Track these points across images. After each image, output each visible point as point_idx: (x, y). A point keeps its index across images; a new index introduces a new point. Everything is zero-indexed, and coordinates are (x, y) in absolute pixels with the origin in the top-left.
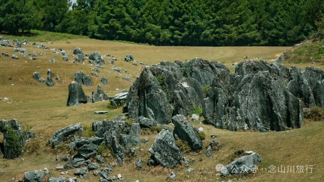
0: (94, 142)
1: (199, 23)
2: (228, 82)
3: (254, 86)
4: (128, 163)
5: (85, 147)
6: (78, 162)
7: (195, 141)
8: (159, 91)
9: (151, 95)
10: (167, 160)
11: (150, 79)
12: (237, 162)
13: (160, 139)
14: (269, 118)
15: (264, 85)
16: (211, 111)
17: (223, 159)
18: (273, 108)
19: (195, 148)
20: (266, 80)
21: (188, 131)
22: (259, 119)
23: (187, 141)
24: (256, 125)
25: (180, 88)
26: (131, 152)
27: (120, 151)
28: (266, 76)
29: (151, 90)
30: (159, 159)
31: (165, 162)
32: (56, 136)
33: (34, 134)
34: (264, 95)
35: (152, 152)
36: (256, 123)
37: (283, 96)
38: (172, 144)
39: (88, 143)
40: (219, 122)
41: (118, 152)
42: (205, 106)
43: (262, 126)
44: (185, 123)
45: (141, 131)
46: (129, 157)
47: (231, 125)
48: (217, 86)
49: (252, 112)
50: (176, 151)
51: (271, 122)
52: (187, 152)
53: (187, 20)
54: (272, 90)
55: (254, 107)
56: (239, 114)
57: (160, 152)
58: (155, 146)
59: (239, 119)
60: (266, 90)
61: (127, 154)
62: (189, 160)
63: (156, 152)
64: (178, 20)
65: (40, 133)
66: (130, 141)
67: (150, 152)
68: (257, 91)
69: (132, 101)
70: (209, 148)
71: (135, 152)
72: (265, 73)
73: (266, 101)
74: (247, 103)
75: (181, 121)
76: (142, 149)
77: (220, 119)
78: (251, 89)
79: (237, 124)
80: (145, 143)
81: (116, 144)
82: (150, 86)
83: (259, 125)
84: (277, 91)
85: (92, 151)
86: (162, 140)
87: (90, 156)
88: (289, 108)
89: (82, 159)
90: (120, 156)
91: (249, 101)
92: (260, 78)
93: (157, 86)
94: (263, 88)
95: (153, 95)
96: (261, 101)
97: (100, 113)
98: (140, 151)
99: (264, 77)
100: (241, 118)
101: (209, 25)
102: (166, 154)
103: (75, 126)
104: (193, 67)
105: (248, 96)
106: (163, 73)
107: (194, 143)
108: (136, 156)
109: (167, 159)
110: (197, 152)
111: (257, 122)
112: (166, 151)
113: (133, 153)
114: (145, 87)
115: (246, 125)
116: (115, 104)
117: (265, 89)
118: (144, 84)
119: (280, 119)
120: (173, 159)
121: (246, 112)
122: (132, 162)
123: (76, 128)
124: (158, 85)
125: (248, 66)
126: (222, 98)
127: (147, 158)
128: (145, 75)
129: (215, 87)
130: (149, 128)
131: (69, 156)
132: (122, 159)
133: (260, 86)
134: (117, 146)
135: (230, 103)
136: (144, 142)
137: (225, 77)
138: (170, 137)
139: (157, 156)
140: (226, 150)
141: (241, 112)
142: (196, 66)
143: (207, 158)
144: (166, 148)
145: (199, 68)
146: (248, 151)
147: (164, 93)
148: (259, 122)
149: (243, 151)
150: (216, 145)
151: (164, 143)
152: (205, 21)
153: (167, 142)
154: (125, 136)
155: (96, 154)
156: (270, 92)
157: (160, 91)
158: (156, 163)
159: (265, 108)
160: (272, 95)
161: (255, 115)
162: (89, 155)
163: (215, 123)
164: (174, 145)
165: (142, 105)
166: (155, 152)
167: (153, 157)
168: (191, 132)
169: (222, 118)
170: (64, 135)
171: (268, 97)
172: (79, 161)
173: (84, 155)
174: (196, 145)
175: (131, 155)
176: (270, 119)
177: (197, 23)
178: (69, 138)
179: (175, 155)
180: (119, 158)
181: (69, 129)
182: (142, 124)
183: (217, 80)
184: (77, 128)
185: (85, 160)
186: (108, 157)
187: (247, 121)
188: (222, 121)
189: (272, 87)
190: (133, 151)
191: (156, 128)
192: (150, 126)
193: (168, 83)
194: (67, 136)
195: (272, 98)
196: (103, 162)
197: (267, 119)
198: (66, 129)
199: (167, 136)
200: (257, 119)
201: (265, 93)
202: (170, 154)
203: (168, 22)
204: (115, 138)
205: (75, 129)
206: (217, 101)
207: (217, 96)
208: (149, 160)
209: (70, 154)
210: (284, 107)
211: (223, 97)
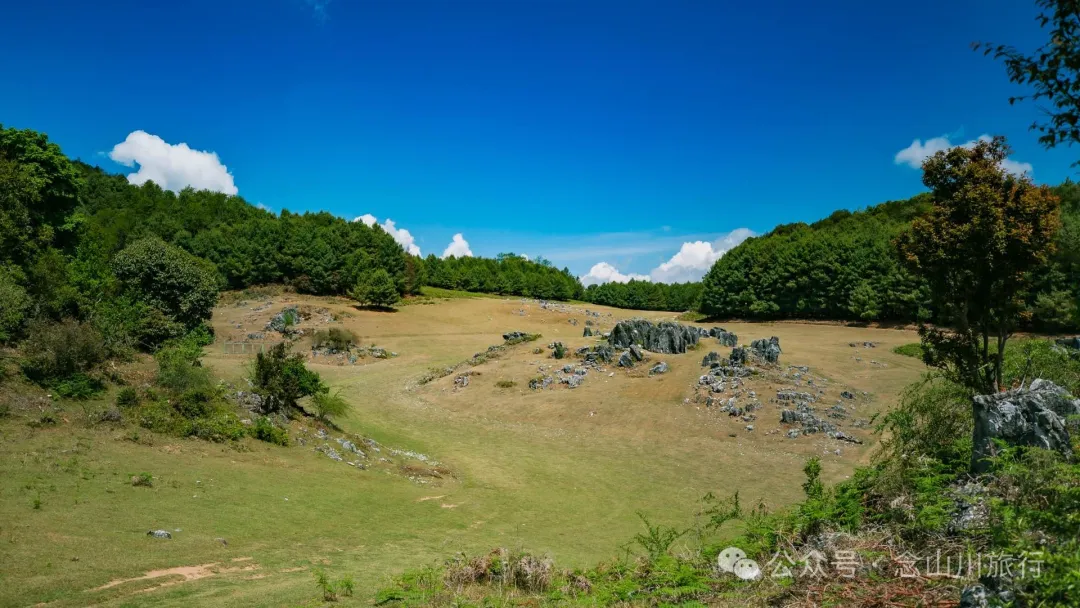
0: (595, 354)
3: (666, 334)
4: (608, 365)
9: (621, 335)
10: (626, 364)
13: (624, 355)
14: (672, 348)
18: (674, 344)
22: (668, 349)
23: (636, 357)
31: (624, 365)
37: (679, 339)
39: (592, 355)
43: (669, 352)
45: (616, 351)
49: (665, 345)
50: (631, 361)
54: (674, 336)
58: (621, 358)
62: (633, 365)
66: (610, 355)
71: (612, 360)
76: (614, 359)
79: (658, 350)
84: (676, 337)
87: (593, 360)
88: (681, 344)
90: (606, 361)
91: (664, 340)
93: (623, 331)
107: (638, 357)
110: (638, 362)
120: (628, 364)
121: (662, 345)
122: (610, 364)
127: (616, 363)
130: (619, 349)
131: (583, 360)
132: (606, 363)
134: (607, 356)
136: (616, 355)
139: (621, 362)
141: (660, 345)
143: (642, 365)
149: (660, 362)
151: (625, 357)
153: (627, 357)
154: (608, 353)
155: (595, 359)
157: (625, 333)
158: (621, 365)
167: (619, 362)
168: (637, 353)
170: (582, 350)
171: (672, 339)
172: (588, 362)
173: (591, 359)
175: (610, 361)
178: (584, 352)
182: (616, 348)
185: (590, 362)
186: (600, 361)
187: (662, 349)
188: (651, 348)
191: (623, 350)
193: (628, 330)
195: (674, 339)
196: (598, 364)
197: (670, 349)
199: (627, 354)
202: (627, 361)
204: (605, 353)
205: (587, 348)
210: (679, 343)
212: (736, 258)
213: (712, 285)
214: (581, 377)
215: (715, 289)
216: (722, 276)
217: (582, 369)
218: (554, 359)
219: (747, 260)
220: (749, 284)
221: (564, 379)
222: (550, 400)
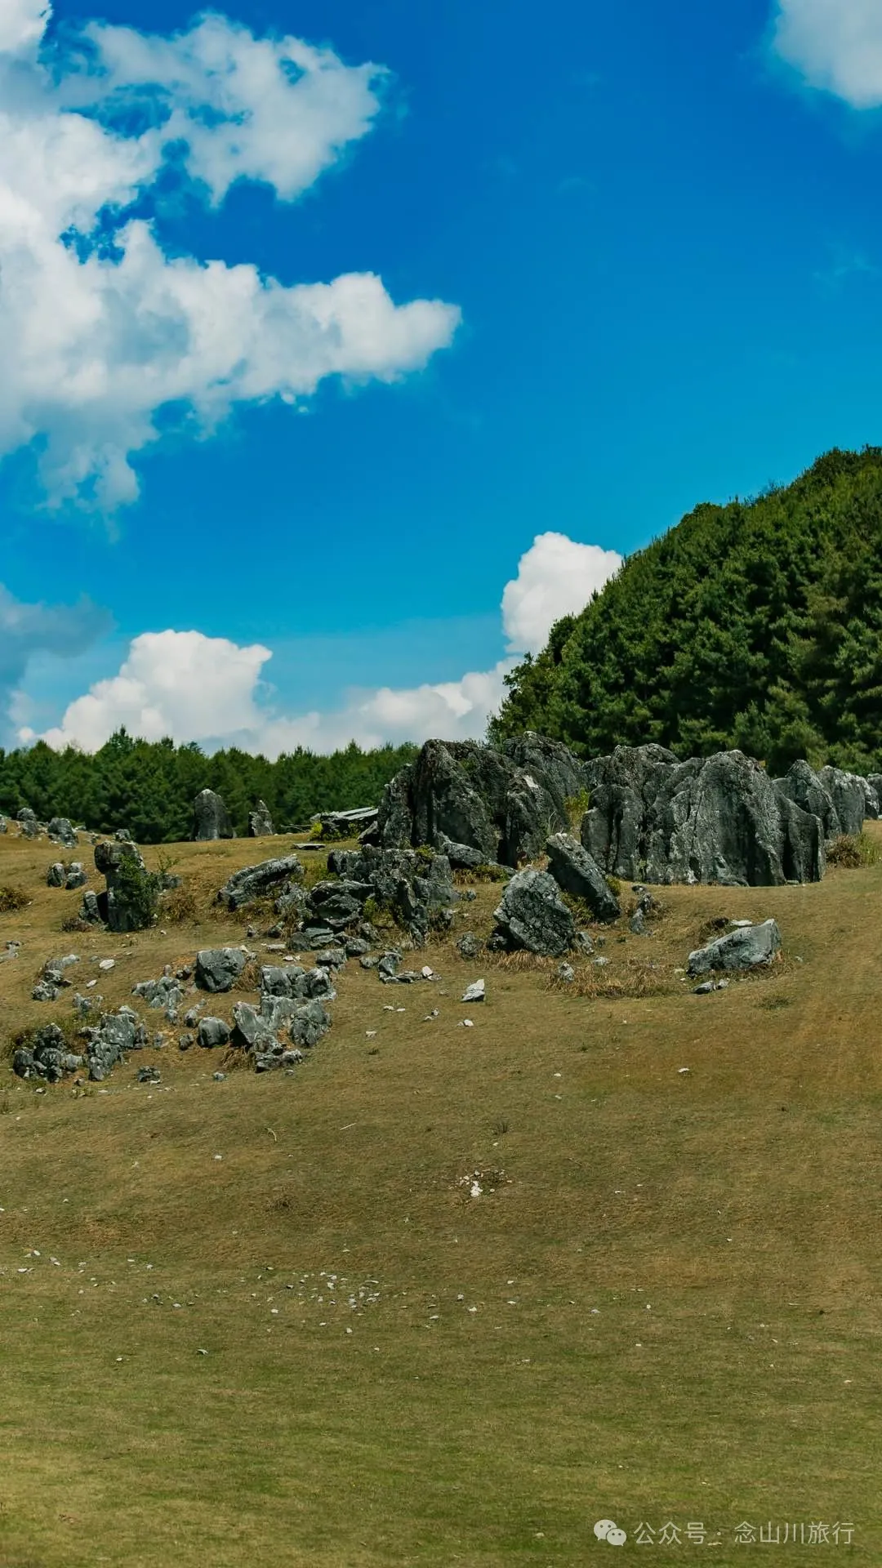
0: (354, 893)
1: (156, 821)
2: (640, 775)
3: (707, 783)
4: (437, 944)
5: (335, 902)
6: (317, 935)
7: (605, 896)
8: (468, 794)
9: (449, 804)
10: (540, 938)
11: (446, 765)
12: (731, 941)
13: (522, 889)
14: (743, 857)
15: (732, 782)
16: (603, 840)
17: (677, 937)
18: (757, 835)
19: (604, 912)
20: (737, 769)
21: (588, 873)
22: (723, 861)
23: (585, 896)
24: (714, 873)
25: (521, 786)
26: (444, 920)
27: (418, 916)
28: (737, 762)
29: (449, 790)
30: (521, 935)
31: (536, 942)
32: (236, 885)
33: (175, 880)
34: (731, 804)
35: (503, 918)
36: (715, 869)
37: (775, 808)
38: (553, 900)
39: (342, 894)
40: (625, 866)
41: (414, 918)
42: (588, 827)
43: (729, 876)
44: (578, 854)
45: (454, 875)
46: (439, 930)
47: (654, 874)
48: (617, 783)
49: (705, 844)
50: (565, 916)
51: (747, 868)
52: (583, 922)
53: (135, 813)
54: (750, 793)
55: (711, 832)
56: (676, 847)
57: (521, 918)
58: (510, 904)
59: (675, 858)
60: (738, 794)
61: (433, 923)
62: (591, 940)
63: (513, 918)
64: (117, 812)
65: (188, 878)
66: (436, 895)
67: (496, 917)
68: (716, 796)
69: (393, 817)
70: (639, 913)
71: (453, 920)
72: (734, 754)
73: (737, 820)
74: (696, 822)
75: (569, 849)
76: (465, 915)
77: (627, 858)
78: (701, 791)
79: (670, 870)
80: (470, 900)
81: (410, 898)
82: (449, 781)
83: (721, 872)
84: (762, 797)
85: (347, 912)
86: (527, 891)
87: (346, 925)
88: (791, 835)
89: (328, 930)
90: (418, 927)
91: (699, 818)
92: (722, 765)
93: (463, 782)
94: (729, 790)
95: (453, 802)
96: (724, 819)
97: (307, 848)
98: (463, 917)
99: (733, 763)
100: (679, 856)
101: (175, 824)
102: (538, 924)
103: (284, 861)
104: (527, 751)
105: (696, 806)
106: (470, 755)
107: (601, 899)
108: (454, 929)
109: (541, 936)
110: (609, 924)
111: (718, 867)
112: (538, 917)
113: (449, 921)
114: (432, 783)
115: (691, 873)
116: (337, 830)
117: (735, 790)
118: (431, 777)
119: (774, 860)
120: (556, 935)
121: (692, 844)
122: (446, 942)
123: (287, 864)
124: (467, 780)
125: (650, 754)
126: (632, 810)
127: (483, 935)
128: (432, 756)
129: (614, 785)
130: (470, 868)
131: (283, 927)
132: (423, 933)
133: (723, 783)
134: (413, 903)
135: (646, 823)
136: (469, 898)
137: (633, 763)
138: (547, 884)
139: (516, 928)
140: (681, 918)
141: (680, 842)
142: (532, 748)
143: (635, 937)
144: (537, 910)
145: (539, 754)
146: (739, 920)
147: (479, 799)
148: (721, 866)
149: (727, 921)
150: (654, 906)
151: (532, 896)
152: (169, 817)
153: (541, 895)
154: (423, 882)
155: (357, 920)
156: (745, 797)
157: (471, 793)
158: (513, 944)
159: (733, 837)
160: (752, 805)
161: (713, 849)
162: (343, 920)
163: (614, 869)
164: (559, 903)
165: (423, 825)
166: (509, 917)
167: (502, 929)
168: (594, 874)
169: (632, 856)
170: (258, 881)
171: (743, 809)
172: (321, 935)
173: (332, 922)
174: (606, 905)
175: (441, 926)
176: (746, 860)
177: (153, 819)
178: (271, 888)
179: (561, 927)
180: (417, 932)
181: (270, 868)
182: (454, 859)
183: (617, 769)
184: (290, 865)
185: (335, 933)
186: (387, 928)
187: (694, 863)
188: (631, 863)
189: (751, 786)
190: (448, 917)
191: (489, 869)
192: (474, 863)
193: (484, 779)
194: (266, 883)
195: (753, 810)
196: (378, 940)
197: (736, 861)
198: (262, 868)
199: (540, 880)
200: (717, 859)
201: (734, 800)
202: (548, 923)
203: (98, 816)
204: (408, 885)
205: (285, 867)
206: (620, 817)
207: (619, 805)
208: (493, 936)
209: (284, 921)
210: (778, 833)
211: (636, 808)
212: (703, 572)
213: (596, 687)
214: (307, 1008)
215: (615, 706)
216: (638, 650)
217: (294, 966)
218: (97, 934)
219: (757, 573)
220: (772, 676)
221: (211, 1023)
222: (177, 1131)
